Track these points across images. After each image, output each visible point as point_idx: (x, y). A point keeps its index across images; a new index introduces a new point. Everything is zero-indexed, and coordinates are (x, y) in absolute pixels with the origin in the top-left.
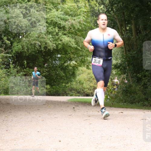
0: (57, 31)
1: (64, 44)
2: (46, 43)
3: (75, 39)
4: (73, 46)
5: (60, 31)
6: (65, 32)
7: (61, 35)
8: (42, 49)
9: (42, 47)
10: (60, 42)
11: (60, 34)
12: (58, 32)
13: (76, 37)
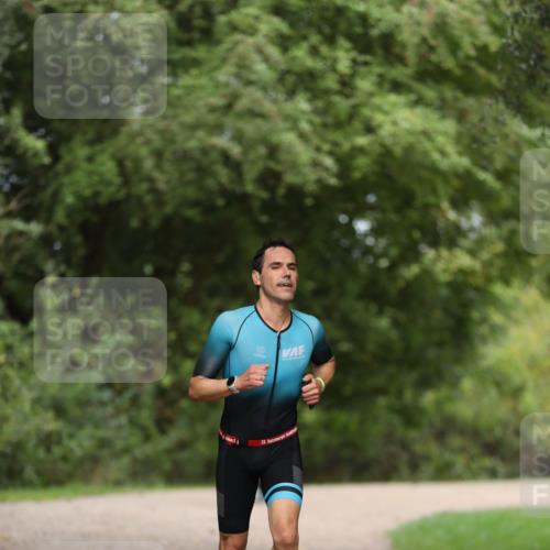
0: (344, 65)
1: (386, 153)
2: (273, 151)
3: (461, 117)
4: (444, 164)
5: (366, 64)
6: (399, 73)
7: (371, 95)
8: (250, 188)
9: (251, 173)
10: (362, 141)
11: (364, 84)
12: (353, 76)
13: (469, 102)
